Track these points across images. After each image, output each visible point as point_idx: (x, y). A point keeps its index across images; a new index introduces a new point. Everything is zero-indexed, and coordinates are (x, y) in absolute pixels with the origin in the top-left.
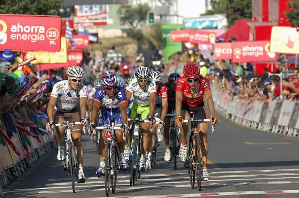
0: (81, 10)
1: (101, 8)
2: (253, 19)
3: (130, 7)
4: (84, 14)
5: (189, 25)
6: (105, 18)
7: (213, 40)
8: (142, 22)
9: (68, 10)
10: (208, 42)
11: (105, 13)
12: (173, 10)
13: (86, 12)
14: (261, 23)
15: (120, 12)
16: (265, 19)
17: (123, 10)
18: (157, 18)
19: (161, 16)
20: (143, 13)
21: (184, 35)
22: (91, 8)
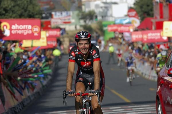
0: (56, 15)
1: (67, 14)
2: (154, 17)
3: (84, 12)
4: (57, 17)
5: (118, 21)
6: (69, 19)
7: (131, 30)
8: (91, 21)
9: (48, 15)
10: (129, 31)
11: (70, 16)
12: (109, 13)
13: (59, 16)
14: (159, 19)
15: (78, 15)
16: (162, 17)
17: (80, 14)
18: (99, 18)
19: (103, 17)
20: (91, 16)
21: (115, 28)
22: (61, 14)
